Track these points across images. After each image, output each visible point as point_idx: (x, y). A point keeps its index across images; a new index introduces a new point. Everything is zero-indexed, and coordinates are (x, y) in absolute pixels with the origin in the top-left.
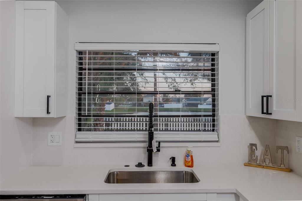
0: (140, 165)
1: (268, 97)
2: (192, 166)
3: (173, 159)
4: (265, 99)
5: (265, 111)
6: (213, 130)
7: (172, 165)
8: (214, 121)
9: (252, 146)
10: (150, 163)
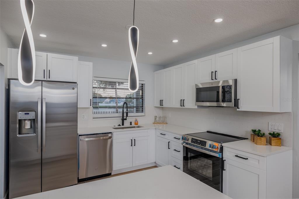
0: (119, 125)
1: (162, 100)
2: (137, 124)
3: (131, 123)
4: (161, 101)
5: (161, 105)
6: (142, 112)
7: (130, 125)
8: (142, 108)
9: (156, 117)
10: (123, 124)
